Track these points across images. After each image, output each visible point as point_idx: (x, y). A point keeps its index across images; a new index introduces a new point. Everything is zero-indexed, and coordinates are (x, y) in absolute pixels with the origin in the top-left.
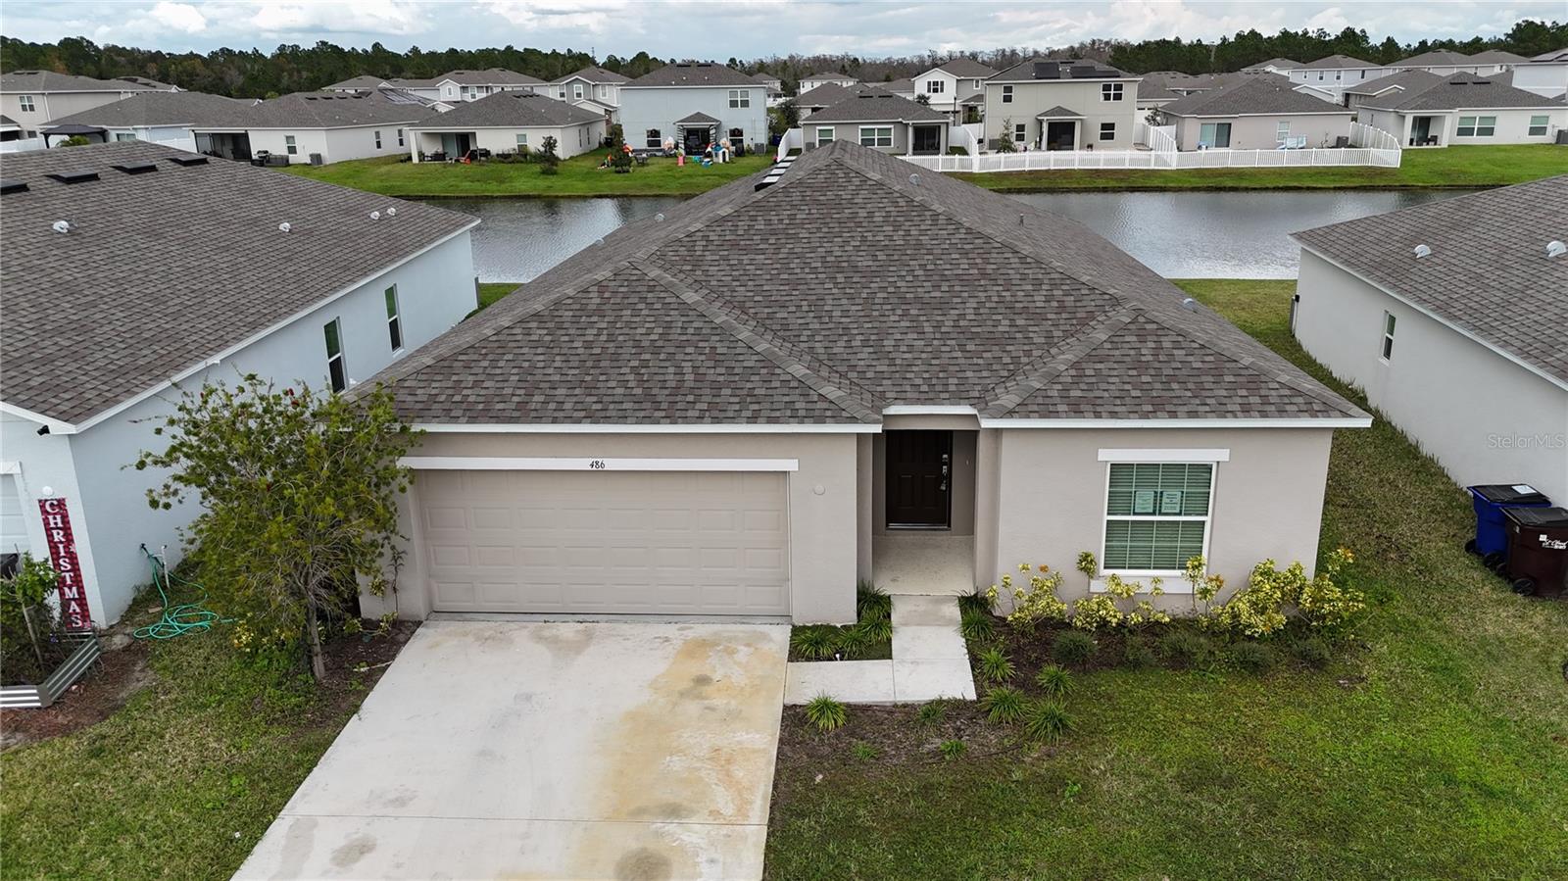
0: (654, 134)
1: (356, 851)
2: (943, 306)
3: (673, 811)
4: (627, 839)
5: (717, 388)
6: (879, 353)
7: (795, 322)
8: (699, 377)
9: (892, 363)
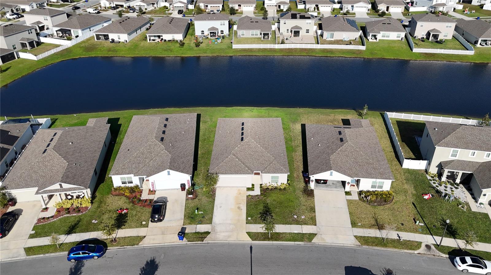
0: (203, 31)
1: (221, 207)
2: (259, 160)
3: (240, 204)
4: (238, 206)
5: (241, 170)
6: (253, 166)
7: (246, 162)
8: (239, 169)
9: (254, 167)
